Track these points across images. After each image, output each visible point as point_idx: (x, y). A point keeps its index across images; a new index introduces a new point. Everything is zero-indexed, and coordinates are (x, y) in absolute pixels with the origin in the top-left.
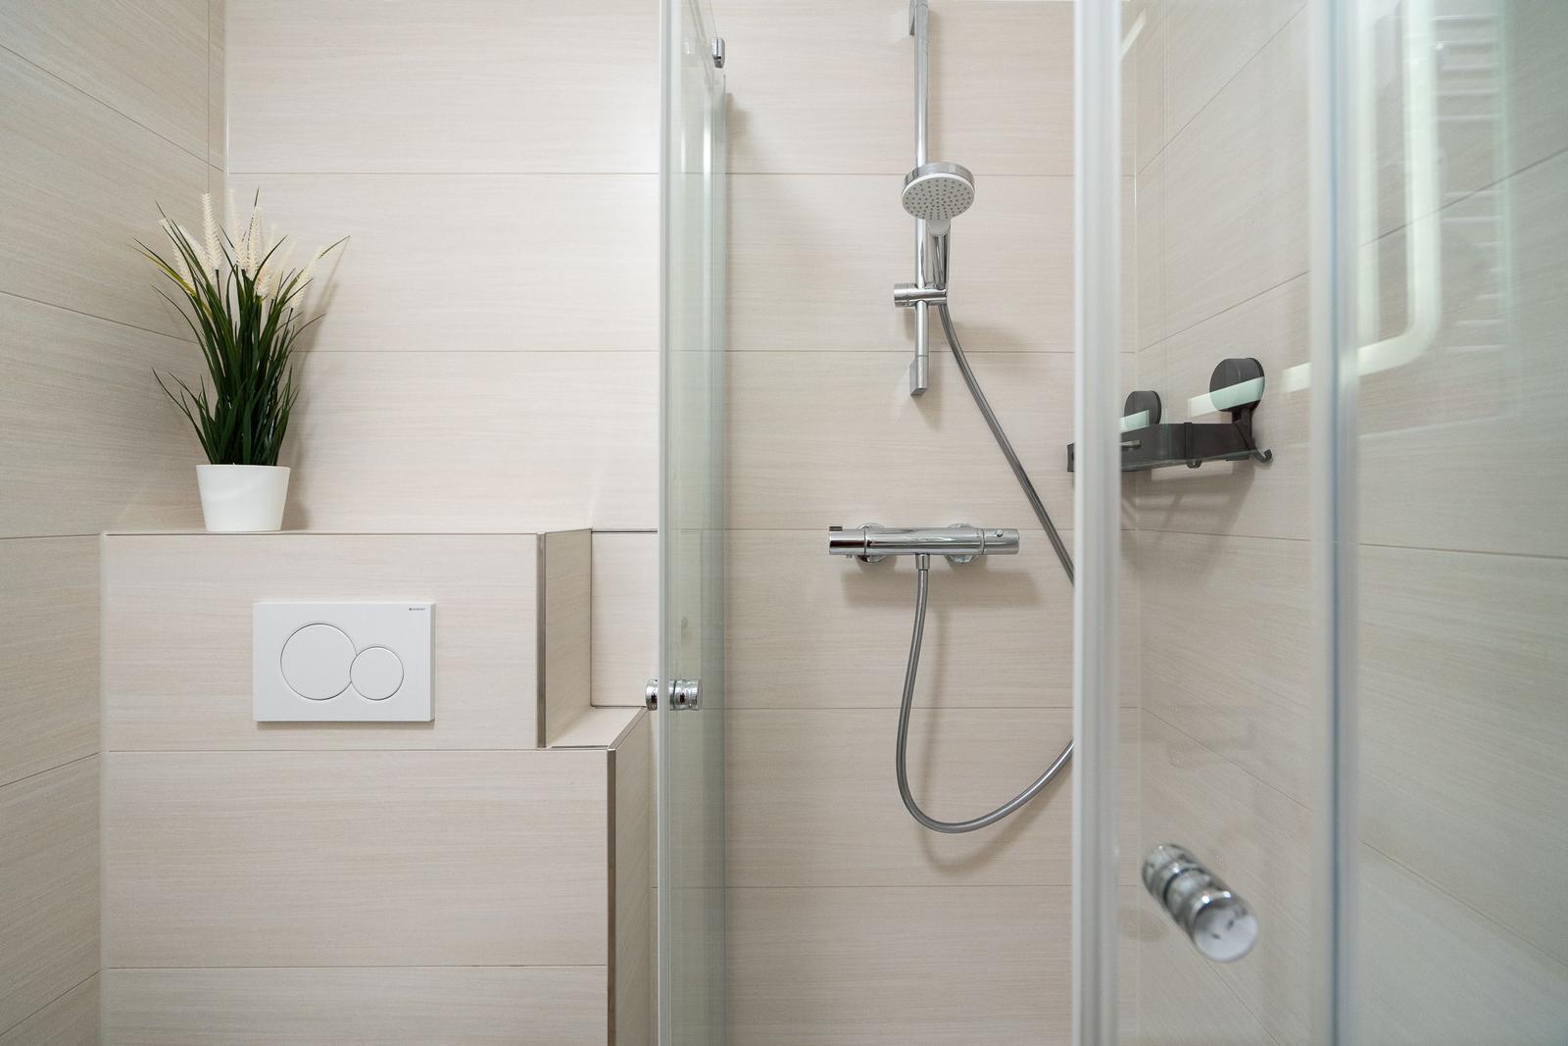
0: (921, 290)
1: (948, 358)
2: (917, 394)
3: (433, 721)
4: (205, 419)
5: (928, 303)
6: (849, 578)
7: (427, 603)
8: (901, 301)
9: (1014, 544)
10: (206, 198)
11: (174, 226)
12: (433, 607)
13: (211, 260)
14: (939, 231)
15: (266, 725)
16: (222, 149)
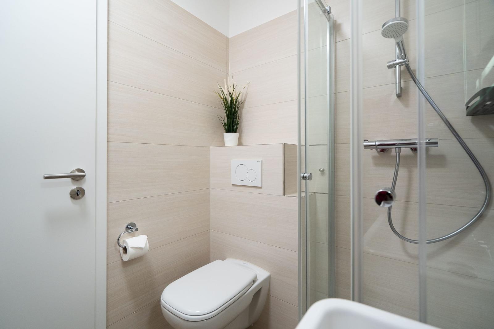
0: (398, 61)
1: (412, 82)
2: (399, 96)
3: (262, 187)
4: (225, 123)
5: (400, 66)
6: (374, 158)
7: (261, 160)
8: (390, 67)
9: (437, 143)
10: (225, 80)
11: (220, 87)
12: (262, 161)
13: (226, 92)
14: (399, 40)
15: (234, 185)
16: (228, 69)
